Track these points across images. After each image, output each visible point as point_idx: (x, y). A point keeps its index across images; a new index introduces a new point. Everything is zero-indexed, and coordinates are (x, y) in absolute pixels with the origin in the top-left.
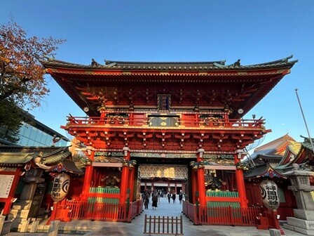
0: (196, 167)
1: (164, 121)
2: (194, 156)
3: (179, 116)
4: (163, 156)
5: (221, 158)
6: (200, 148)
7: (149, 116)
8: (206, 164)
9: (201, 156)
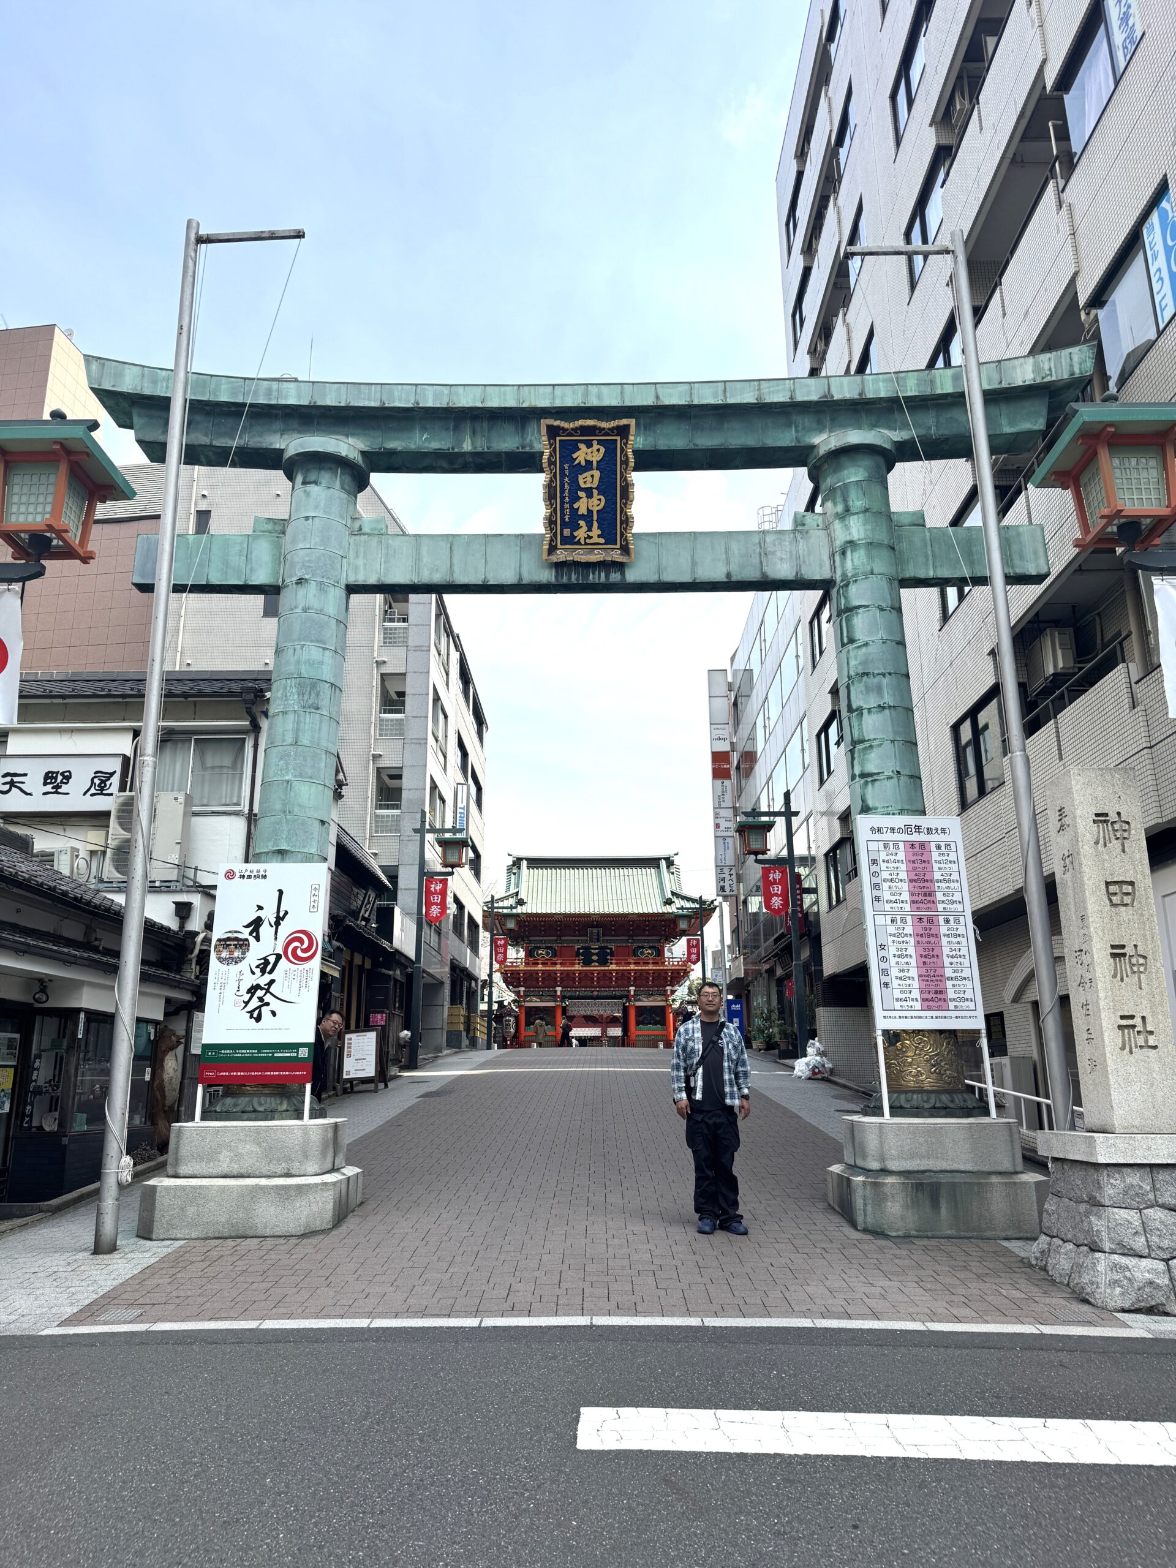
0: (627, 1004)
1: (595, 954)
2: (626, 993)
3: (611, 949)
4: (595, 993)
5: (652, 995)
6: (632, 986)
7: (579, 949)
8: (635, 1000)
9: (632, 993)
